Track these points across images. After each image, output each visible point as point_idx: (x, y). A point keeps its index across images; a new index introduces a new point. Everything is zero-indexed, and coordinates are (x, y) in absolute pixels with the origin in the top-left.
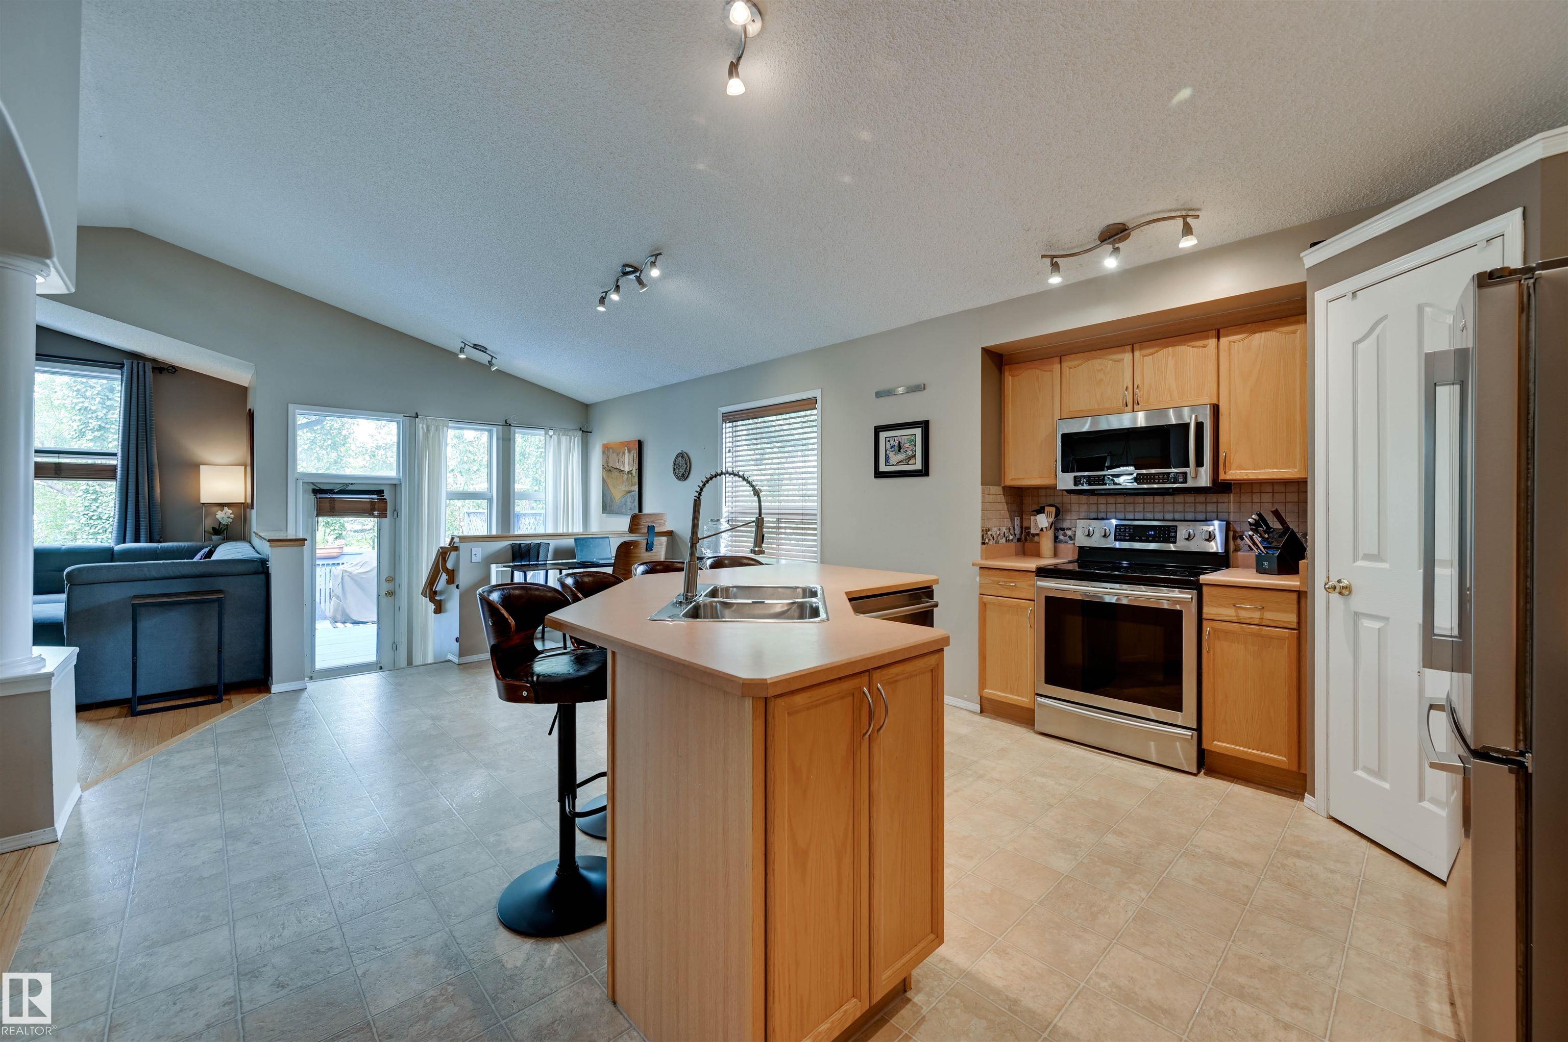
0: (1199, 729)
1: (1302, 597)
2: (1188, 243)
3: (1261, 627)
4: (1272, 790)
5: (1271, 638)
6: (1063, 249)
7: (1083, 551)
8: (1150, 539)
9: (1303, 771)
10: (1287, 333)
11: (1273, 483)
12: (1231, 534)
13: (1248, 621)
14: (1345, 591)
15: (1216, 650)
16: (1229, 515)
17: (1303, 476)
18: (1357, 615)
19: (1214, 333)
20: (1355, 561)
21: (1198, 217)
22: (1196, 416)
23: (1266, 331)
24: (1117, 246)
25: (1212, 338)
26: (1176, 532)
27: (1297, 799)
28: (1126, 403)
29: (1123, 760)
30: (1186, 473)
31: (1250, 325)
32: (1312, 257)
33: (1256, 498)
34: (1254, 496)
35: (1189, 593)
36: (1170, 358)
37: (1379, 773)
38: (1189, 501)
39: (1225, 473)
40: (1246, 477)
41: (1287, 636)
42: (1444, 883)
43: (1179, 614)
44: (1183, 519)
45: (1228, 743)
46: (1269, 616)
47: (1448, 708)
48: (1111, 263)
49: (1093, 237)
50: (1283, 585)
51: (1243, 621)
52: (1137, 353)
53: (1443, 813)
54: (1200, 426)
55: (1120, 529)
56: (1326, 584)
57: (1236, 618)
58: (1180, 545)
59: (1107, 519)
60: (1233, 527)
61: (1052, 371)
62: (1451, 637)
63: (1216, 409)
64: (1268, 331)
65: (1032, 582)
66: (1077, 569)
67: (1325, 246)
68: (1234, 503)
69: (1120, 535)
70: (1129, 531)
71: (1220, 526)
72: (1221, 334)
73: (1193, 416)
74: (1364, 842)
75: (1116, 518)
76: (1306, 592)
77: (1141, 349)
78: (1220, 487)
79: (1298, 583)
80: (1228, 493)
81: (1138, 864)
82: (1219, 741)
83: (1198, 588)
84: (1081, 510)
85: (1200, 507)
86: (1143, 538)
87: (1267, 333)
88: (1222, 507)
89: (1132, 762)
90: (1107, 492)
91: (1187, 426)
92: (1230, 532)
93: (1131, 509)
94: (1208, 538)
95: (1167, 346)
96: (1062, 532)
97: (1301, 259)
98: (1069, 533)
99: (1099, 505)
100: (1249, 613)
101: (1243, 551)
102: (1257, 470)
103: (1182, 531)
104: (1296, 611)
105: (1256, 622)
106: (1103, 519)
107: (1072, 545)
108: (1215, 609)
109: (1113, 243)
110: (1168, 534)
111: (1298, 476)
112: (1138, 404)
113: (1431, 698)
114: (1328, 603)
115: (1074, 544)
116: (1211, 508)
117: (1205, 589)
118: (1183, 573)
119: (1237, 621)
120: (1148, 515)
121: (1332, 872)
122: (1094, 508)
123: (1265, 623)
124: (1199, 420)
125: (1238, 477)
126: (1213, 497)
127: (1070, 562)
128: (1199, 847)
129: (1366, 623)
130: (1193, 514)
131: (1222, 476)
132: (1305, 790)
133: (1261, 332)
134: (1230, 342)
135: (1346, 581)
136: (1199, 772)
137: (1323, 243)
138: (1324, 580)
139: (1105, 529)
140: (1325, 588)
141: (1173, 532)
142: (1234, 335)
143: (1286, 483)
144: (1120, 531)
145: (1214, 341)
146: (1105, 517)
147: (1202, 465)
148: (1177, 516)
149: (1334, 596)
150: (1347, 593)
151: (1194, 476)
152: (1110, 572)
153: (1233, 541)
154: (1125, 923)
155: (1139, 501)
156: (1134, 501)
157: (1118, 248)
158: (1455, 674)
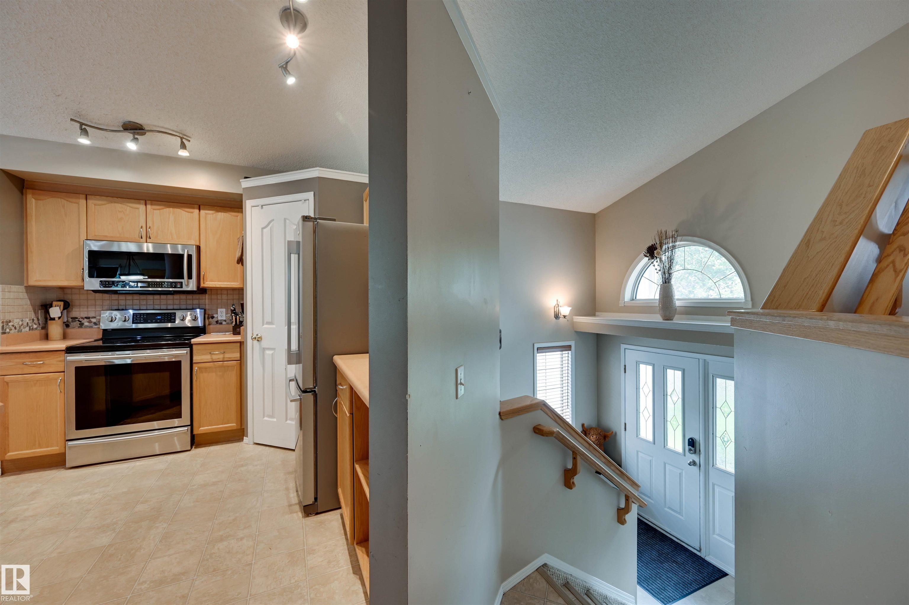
0: (192, 425)
1: (241, 344)
2: (183, 153)
3: (224, 362)
4: (229, 442)
5: (228, 367)
6: (92, 122)
7: (105, 332)
8: (158, 321)
9: (243, 427)
10: (234, 216)
11: (227, 289)
12: (207, 316)
13: (217, 360)
14: (259, 339)
15: (201, 379)
16: (205, 306)
17: (241, 286)
18: (264, 349)
19: (197, 206)
20: (263, 325)
21: (189, 141)
22: (188, 251)
23: (224, 212)
24: (136, 136)
25: (196, 209)
26: (175, 316)
27: (240, 441)
28: (141, 236)
29: (141, 460)
30: (182, 283)
31: (216, 207)
32: (246, 184)
33: (219, 297)
34: (218, 296)
35: (185, 350)
36: (171, 214)
37: (272, 416)
38: (183, 298)
39: (204, 283)
40: (215, 286)
41: (235, 364)
42: (294, 450)
43: (180, 362)
44: (179, 308)
45: (208, 427)
46: (227, 356)
47: (295, 380)
48: (132, 146)
49: (118, 124)
50: (233, 340)
51: (215, 361)
52: (149, 207)
53: (294, 423)
54: (190, 257)
55: (137, 316)
56: (252, 337)
57: (211, 360)
58: (178, 322)
59: (126, 310)
60: (208, 312)
61: (78, 203)
62: (296, 351)
63: (198, 248)
64: (225, 212)
65: (62, 358)
66: (102, 344)
67: (251, 180)
68: (208, 299)
69: (136, 320)
70: (144, 317)
71: (200, 312)
72: (201, 208)
73: (186, 251)
74: (267, 448)
75: (133, 309)
76: (244, 342)
77: (152, 205)
78: (201, 291)
79: (240, 338)
80: (205, 294)
81: (160, 512)
82: (203, 427)
83: (191, 346)
84: (104, 304)
85: (189, 302)
86: (154, 321)
87: (225, 213)
88: (202, 302)
89: (149, 459)
90: (127, 292)
91: (182, 256)
92: (206, 315)
93: (144, 302)
94: (194, 318)
95: (169, 207)
96: (88, 320)
97: (240, 183)
98: (94, 320)
99: (120, 301)
100: (218, 355)
101: (213, 325)
102: (220, 282)
103: (179, 314)
104: (239, 352)
105: (221, 360)
106: (123, 310)
107: (97, 329)
108: (200, 357)
109: (134, 134)
110: (170, 318)
111: (239, 286)
112: (150, 238)
113: (290, 377)
114: (253, 345)
115: (99, 328)
116: (196, 302)
117: (194, 347)
118: (181, 340)
119: (212, 361)
120: (156, 307)
121: (256, 466)
122: (116, 302)
123: (226, 359)
124: (190, 253)
125: (211, 286)
126: (196, 296)
127: (95, 341)
128: (195, 485)
129: (268, 352)
130: (185, 305)
131: (202, 285)
132: (243, 436)
133: (222, 212)
134: (206, 214)
135: (259, 335)
136: (192, 447)
137: (250, 178)
138: (251, 335)
139: (125, 317)
140: (252, 339)
141: (173, 316)
142: (209, 210)
143: (234, 289)
144: (137, 317)
145: (197, 211)
146: (124, 308)
147: (191, 278)
148: (176, 307)
149: (255, 342)
150: (260, 340)
151: (187, 284)
152: (129, 344)
153: (208, 319)
154: (155, 547)
155: (150, 298)
156: (147, 298)
157: (137, 139)
158: (297, 365)
